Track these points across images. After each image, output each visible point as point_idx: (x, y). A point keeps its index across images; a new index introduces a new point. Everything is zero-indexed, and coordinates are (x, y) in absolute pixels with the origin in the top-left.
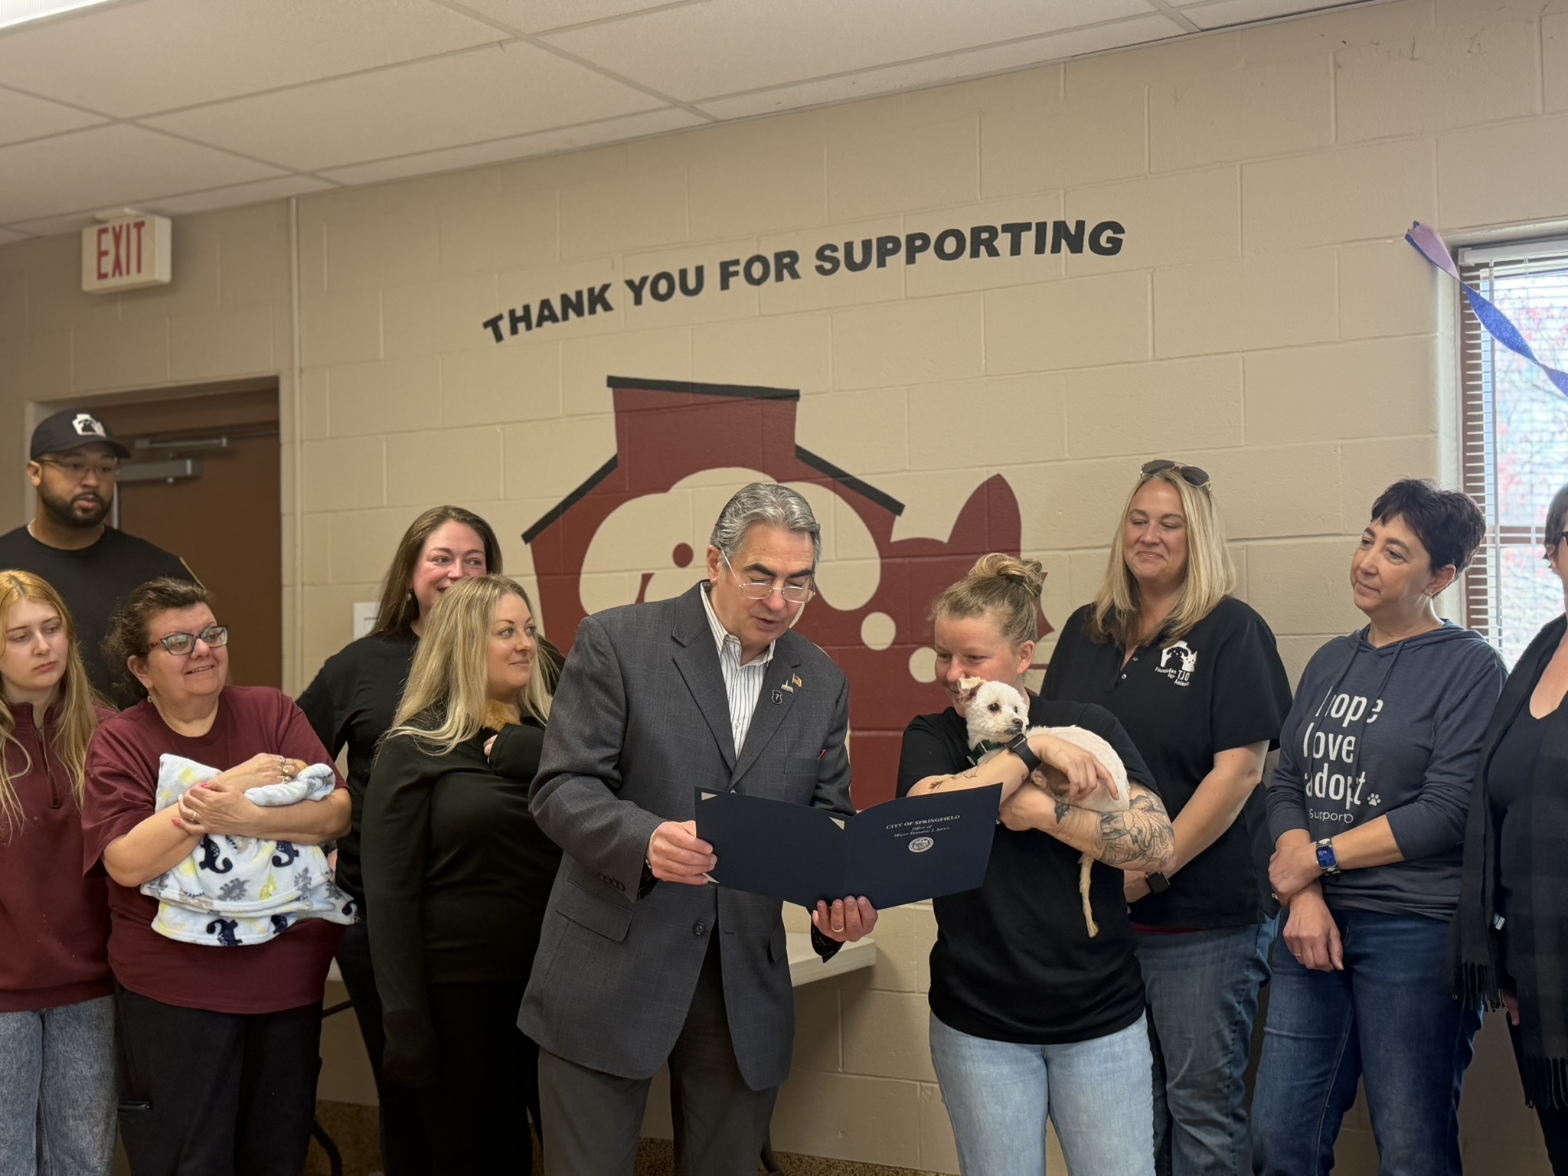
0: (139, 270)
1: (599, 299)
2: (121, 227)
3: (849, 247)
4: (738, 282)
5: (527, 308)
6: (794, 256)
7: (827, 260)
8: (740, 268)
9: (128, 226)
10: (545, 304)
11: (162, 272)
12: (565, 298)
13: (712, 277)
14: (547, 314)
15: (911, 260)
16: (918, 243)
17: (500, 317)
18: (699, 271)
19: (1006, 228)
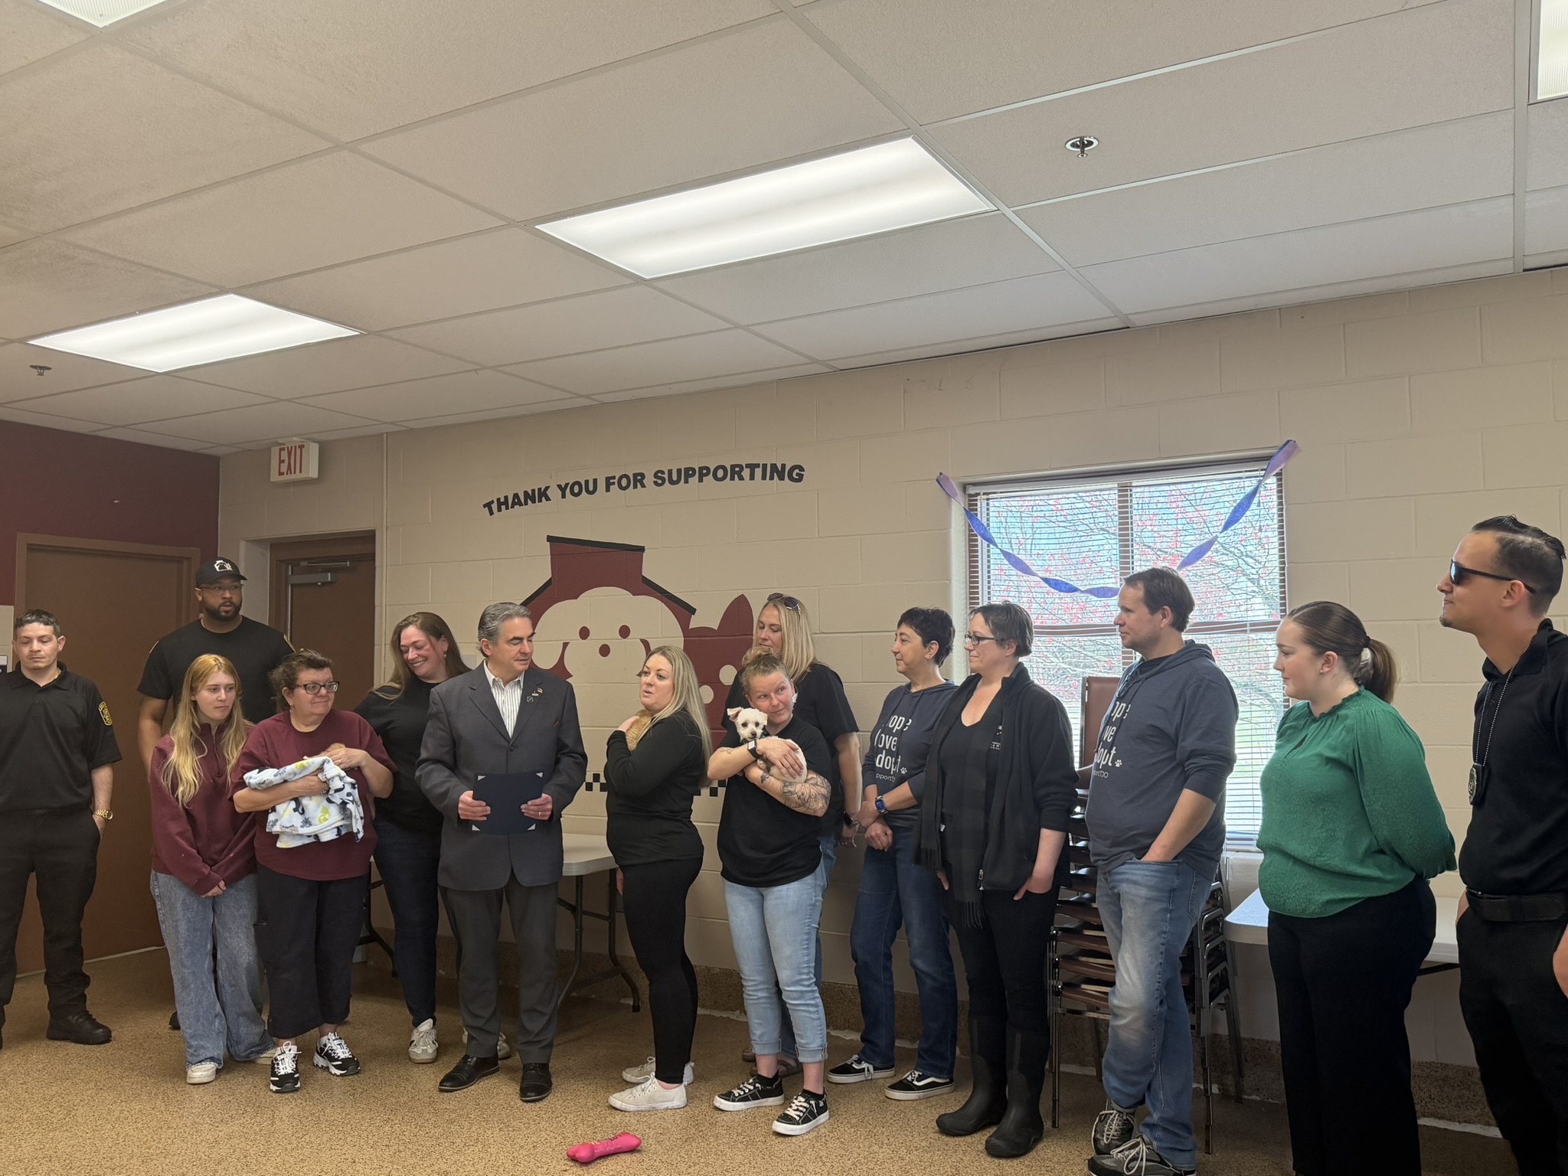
0: (301, 472)
1: (544, 494)
2: (292, 447)
3: (670, 472)
4: (614, 488)
5: (506, 498)
6: (643, 476)
7: (660, 478)
8: (616, 481)
9: (296, 447)
10: (516, 496)
11: (312, 471)
12: (526, 493)
13: (602, 485)
14: (517, 501)
15: (701, 480)
16: (705, 471)
17: (493, 502)
18: (595, 481)
19: (748, 466)
